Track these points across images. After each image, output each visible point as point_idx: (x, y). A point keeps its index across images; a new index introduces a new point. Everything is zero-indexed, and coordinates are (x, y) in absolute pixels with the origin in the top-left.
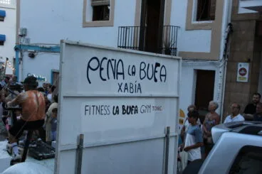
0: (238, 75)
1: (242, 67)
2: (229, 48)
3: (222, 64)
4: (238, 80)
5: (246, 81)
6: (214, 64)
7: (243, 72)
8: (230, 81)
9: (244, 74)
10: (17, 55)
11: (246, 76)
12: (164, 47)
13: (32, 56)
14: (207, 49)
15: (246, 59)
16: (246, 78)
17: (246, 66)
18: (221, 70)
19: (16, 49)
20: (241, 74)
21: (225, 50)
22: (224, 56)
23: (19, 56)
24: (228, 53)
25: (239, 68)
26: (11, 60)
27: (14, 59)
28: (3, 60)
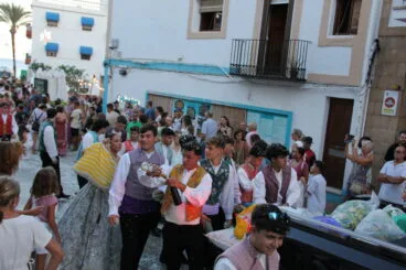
0: (384, 107)
1: (390, 96)
2: (373, 72)
3: (363, 91)
4: (383, 113)
5: (394, 114)
6: (353, 91)
7: (390, 103)
8: (372, 113)
9: (391, 106)
10: (106, 71)
11: (394, 108)
12: (289, 66)
13: (124, 73)
14: (346, 73)
15: (395, 87)
16: (393, 111)
17: (395, 95)
18: (362, 98)
19: (105, 65)
20: (387, 105)
21: (369, 74)
22: (367, 81)
23: (109, 73)
24: (372, 78)
25: (385, 97)
26: (98, 76)
27: (102, 78)
28: (90, 78)
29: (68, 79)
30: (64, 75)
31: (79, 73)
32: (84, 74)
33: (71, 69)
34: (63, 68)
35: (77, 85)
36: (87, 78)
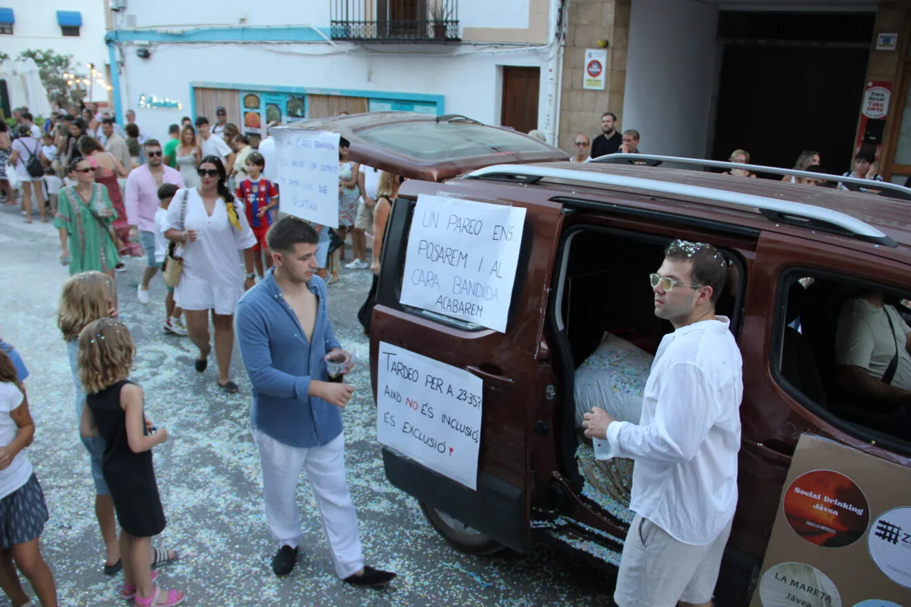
0: (587, 76)
1: (594, 58)
2: (566, 20)
3: (553, 52)
4: (586, 86)
5: (601, 87)
6: (536, 53)
7: (595, 69)
8: (570, 89)
9: (598, 74)
10: (112, 55)
11: (602, 77)
12: (431, 17)
13: (145, 55)
14: (522, 22)
15: (600, 43)
16: (600, 83)
17: (601, 56)
18: (552, 65)
19: (109, 42)
20: (591, 74)
21: (560, 24)
22: (558, 35)
23: (118, 57)
24: (565, 30)
25: (587, 61)
26: (100, 66)
27: (108, 66)
28: (84, 69)
29: (43, 76)
30: (37, 68)
31: (62, 62)
32: (73, 63)
33: (47, 58)
34: (31, 55)
35: (63, 84)
36: (80, 71)
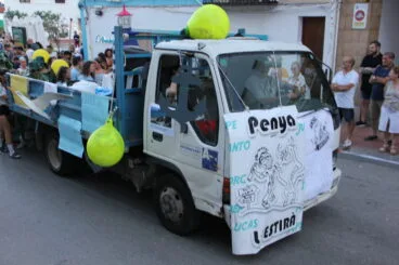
0: (354, 20)
1: (360, 9)
3: (333, 7)
4: (354, 27)
5: (364, 27)
7: (360, 16)
9: (362, 19)
10: (82, 15)
11: (365, 21)
13: (100, 13)
16: (364, 23)
18: (333, 15)
19: (80, 6)
20: (357, 19)
23: (85, 15)
26: (75, 20)
27: (80, 20)
28: (67, 22)
29: (45, 25)
30: (42, 21)
31: (55, 17)
32: (61, 18)
33: (47, 15)
34: (39, 14)
35: (55, 30)
36: (65, 22)
